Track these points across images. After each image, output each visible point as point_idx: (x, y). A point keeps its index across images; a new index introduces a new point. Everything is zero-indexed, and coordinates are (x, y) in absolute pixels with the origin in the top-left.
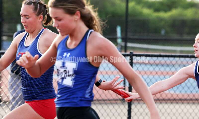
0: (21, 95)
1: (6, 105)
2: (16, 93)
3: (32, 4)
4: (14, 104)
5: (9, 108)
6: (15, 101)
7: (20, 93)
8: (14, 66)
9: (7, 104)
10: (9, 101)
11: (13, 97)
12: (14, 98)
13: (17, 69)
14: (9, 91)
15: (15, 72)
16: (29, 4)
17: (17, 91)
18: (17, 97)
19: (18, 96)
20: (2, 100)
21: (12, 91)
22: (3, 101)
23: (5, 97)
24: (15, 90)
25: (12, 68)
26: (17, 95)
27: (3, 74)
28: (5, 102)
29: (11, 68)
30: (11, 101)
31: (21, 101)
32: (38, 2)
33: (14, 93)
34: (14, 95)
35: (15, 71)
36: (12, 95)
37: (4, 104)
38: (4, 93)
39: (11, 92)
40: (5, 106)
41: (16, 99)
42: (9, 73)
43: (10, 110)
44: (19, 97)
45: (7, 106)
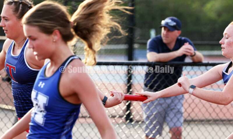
0: (156, 114)
1: (138, 125)
2: (150, 111)
3: (13, 4)
4: (148, 123)
5: (142, 129)
6: (149, 120)
7: (155, 111)
8: (148, 79)
9: (140, 124)
10: (142, 121)
11: (146, 116)
12: (148, 117)
13: (152, 83)
14: (142, 108)
15: (149, 86)
16: (10, 3)
17: (151, 109)
18: (151, 116)
19: (153, 114)
20: (134, 119)
21: (146, 109)
22: (135, 121)
23: (138, 116)
24: (149, 108)
25: (146, 81)
26: (151, 114)
27: (135, 88)
28: (137, 122)
29: (144, 82)
30: (145, 121)
31: (157, 120)
32: (20, 2)
33: (147, 111)
34: (148, 113)
35: (148, 84)
36: (146, 113)
37: (137, 124)
38: (136, 111)
39: (144, 110)
40: (137, 127)
41: (150, 118)
42: (142, 87)
43: (143, 131)
44: (153, 116)
45: (140, 126)
